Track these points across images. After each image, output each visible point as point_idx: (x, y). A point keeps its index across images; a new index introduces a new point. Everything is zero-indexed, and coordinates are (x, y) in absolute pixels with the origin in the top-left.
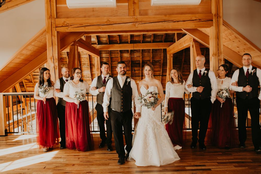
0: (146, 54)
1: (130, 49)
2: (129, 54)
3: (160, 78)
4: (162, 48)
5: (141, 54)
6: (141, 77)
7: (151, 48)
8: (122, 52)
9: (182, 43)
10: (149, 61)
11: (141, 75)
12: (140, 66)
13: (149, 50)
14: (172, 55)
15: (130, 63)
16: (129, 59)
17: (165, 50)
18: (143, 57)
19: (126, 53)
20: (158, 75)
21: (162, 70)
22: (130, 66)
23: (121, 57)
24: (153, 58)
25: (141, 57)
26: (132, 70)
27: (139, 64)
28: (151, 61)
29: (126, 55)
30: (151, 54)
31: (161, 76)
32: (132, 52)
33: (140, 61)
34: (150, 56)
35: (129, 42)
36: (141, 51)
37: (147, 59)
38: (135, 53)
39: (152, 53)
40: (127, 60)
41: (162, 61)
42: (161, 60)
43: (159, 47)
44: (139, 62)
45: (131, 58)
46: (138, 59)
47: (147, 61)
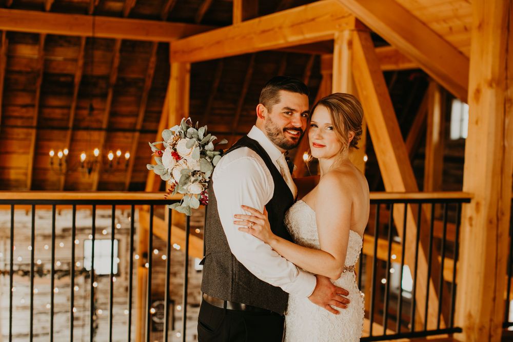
0: (98, 54)
1: (44, 31)
2: (37, 47)
3: (133, 138)
4: (156, 39)
5: (82, 53)
6: (69, 133)
7: (119, 36)
8: (14, 38)
9: (280, 28)
10: (106, 78)
11: (71, 124)
12: (70, 94)
13: (109, 43)
14: (188, 66)
15: (39, 82)
16: (39, 66)
17: (164, 48)
18: (85, 64)
19: (27, 44)
20: (127, 126)
21: (146, 112)
22: (35, 92)
23: (10, 57)
24: (121, 69)
25: (81, 62)
26: (42, 106)
27: (71, 85)
28: (114, 79)
29: (27, 52)
30: (118, 54)
31: (137, 134)
32: (52, 41)
33: (72, 76)
34: (112, 62)
35: (48, 7)
36: (83, 42)
37: (100, 70)
38: (61, 46)
39: (121, 51)
40: (29, 70)
41: (148, 83)
42: (143, 81)
43: (147, 34)
44: (69, 79)
45: (47, 63)
46: (70, 68)
47: (99, 77)
